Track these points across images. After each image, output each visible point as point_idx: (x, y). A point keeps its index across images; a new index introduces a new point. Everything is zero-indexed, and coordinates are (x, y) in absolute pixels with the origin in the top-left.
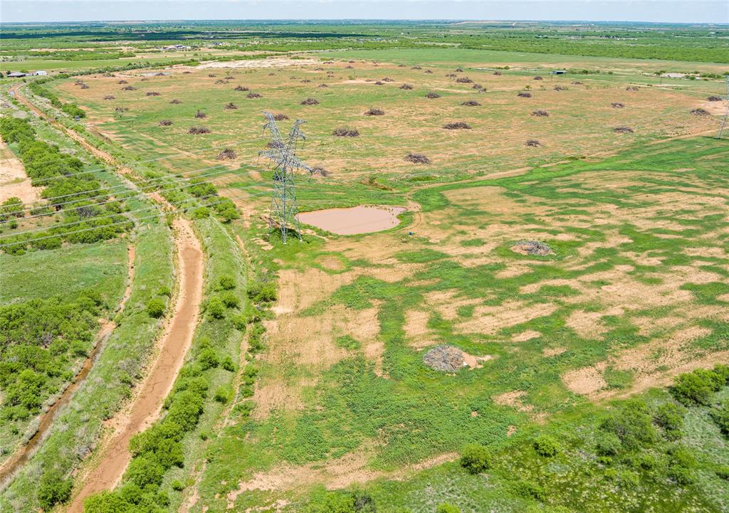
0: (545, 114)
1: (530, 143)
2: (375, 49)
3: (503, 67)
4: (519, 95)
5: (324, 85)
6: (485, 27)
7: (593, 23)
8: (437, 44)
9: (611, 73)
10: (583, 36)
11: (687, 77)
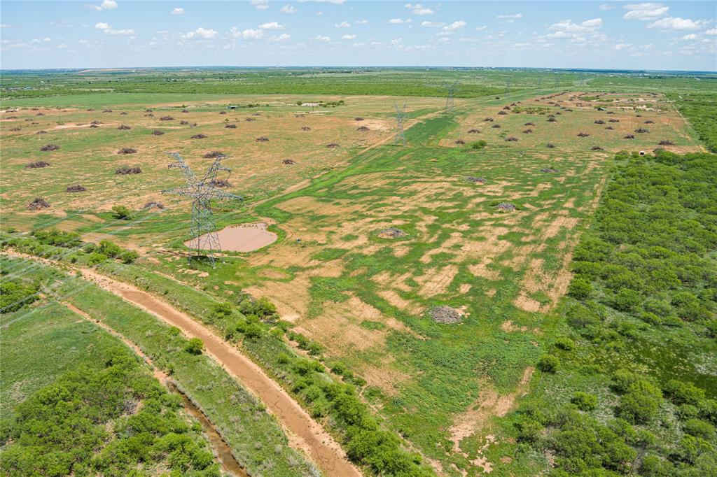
0: (266, 140)
1: (287, 162)
2: (38, 96)
3: (181, 105)
4: (227, 127)
5: (42, 132)
6: (113, 74)
7: (197, 67)
8: (93, 90)
9: (268, 106)
10: (203, 78)
11: (320, 105)
